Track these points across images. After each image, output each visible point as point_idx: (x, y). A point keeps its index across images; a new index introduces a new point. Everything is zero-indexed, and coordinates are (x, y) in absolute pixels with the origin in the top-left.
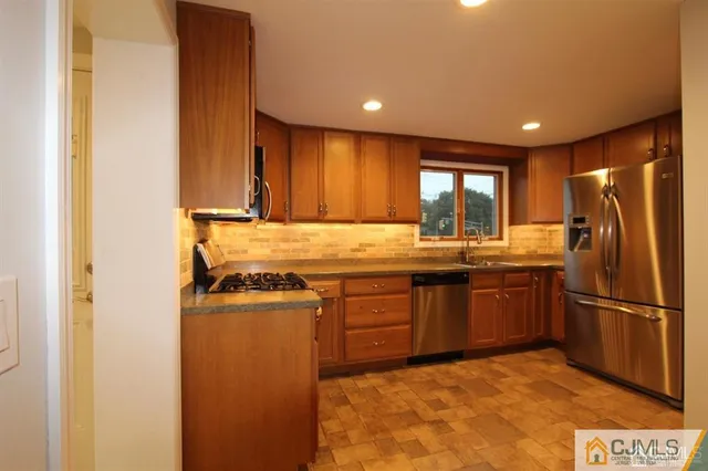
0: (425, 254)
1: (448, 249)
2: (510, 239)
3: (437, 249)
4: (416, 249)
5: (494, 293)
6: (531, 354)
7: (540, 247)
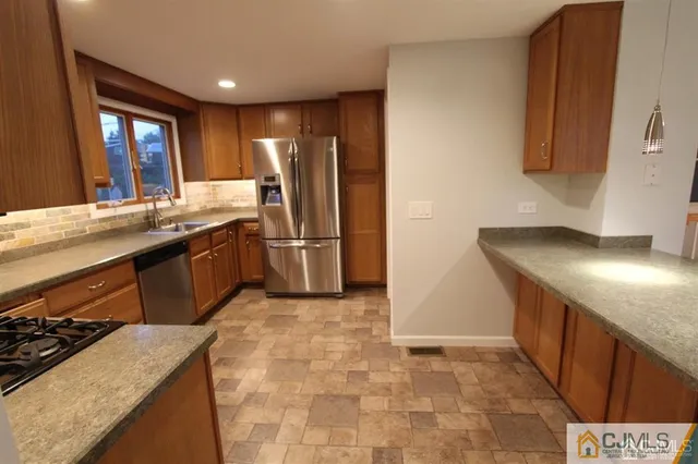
0: (107, 226)
1: (132, 215)
2: (187, 197)
3: (121, 217)
4: (94, 222)
5: (207, 255)
6: (235, 301)
7: (208, 202)
